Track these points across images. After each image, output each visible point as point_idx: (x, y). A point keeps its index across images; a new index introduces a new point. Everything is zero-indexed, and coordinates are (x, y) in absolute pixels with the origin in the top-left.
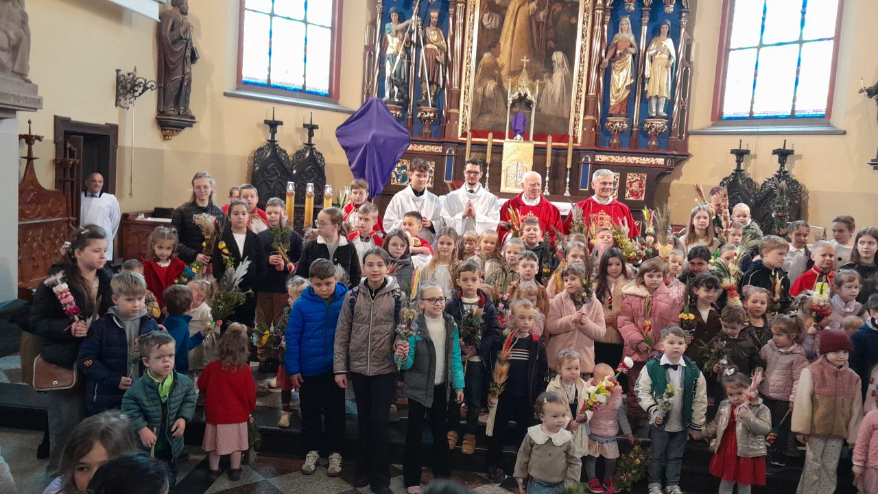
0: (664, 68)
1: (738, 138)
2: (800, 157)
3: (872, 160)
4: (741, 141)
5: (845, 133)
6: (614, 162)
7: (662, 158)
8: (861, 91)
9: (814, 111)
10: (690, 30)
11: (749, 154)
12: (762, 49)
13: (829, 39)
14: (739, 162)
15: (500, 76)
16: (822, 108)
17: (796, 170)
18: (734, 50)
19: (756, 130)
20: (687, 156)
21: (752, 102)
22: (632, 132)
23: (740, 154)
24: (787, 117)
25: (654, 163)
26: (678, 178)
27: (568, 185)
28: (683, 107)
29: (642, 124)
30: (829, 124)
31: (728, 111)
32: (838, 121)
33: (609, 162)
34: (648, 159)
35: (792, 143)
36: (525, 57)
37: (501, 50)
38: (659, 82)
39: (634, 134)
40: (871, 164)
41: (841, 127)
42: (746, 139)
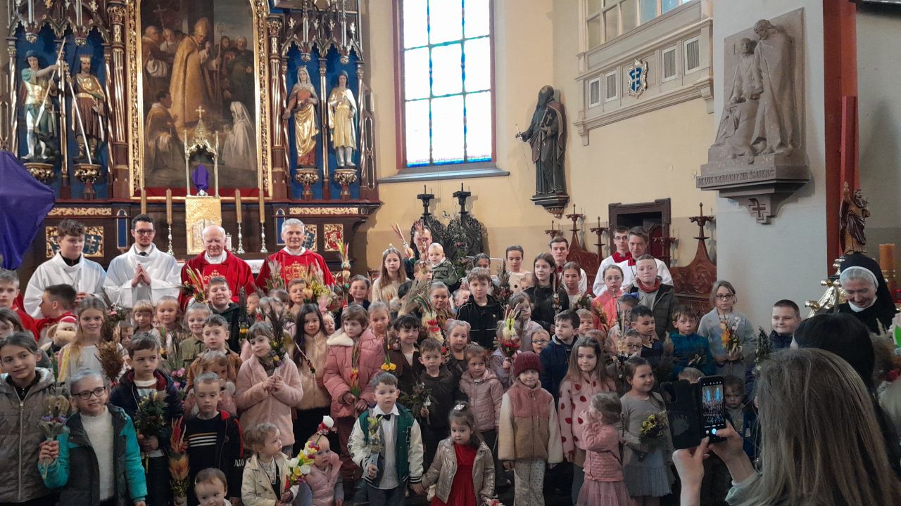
0: (347, 118)
1: (423, 184)
2: (476, 198)
3: (534, 197)
4: (425, 186)
5: (509, 174)
6: (309, 214)
7: (356, 207)
8: (517, 136)
9: (482, 156)
10: (367, 82)
11: (434, 198)
12: (433, 100)
13: (486, 91)
14: (426, 206)
15: (174, 128)
16: (487, 152)
17: (475, 211)
18: (409, 101)
19: (437, 175)
20: (379, 204)
21: (431, 150)
22: (323, 182)
23: (426, 199)
24: (461, 163)
25: (348, 213)
26: (373, 226)
27: (263, 241)
28: (370, 157)
29: (332, 174)
30: (495, 167)
31: (412, 159)
32: (503, 163)
33: (304, 215)
34: (342, 209)
35: (469, 185)
36: (200, 107)
37: (172, 100)
38: (344, 133)
39: (326, 184)
40: (533, 200)
41: (506, 169)
42: (429, 184)
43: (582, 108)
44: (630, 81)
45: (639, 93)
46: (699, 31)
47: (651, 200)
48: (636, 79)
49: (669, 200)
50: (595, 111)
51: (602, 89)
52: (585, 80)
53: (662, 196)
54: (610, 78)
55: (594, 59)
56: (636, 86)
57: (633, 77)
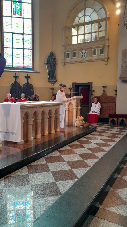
4: (15, 73)
5: (39, 73)
11: (18, 77)
12: (13, 49)
13: (30, 49)
14: (16, 79)
18: (5, 48)
21: (13, 63)
23: (16, 77)
30: (33, 70)
32: (37, 69)
35: (29, 75)
41: (39, 71)
42: (16, 73)
43: (64, 59)
44: (82, 55)
45: (84, 57)
46: (105, 47)
47: (87, 82)
48: (84, 54)
49: (92, 82)
50: (68, 60)
51: (71, 55)
52: (65, 52)
53: (90, 81)
54: (74, 53)
55: (67, 48)
56: (84, 56)
57: (83, 54)
